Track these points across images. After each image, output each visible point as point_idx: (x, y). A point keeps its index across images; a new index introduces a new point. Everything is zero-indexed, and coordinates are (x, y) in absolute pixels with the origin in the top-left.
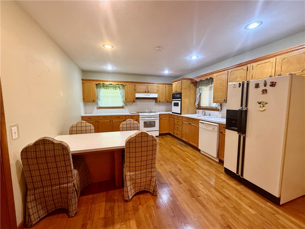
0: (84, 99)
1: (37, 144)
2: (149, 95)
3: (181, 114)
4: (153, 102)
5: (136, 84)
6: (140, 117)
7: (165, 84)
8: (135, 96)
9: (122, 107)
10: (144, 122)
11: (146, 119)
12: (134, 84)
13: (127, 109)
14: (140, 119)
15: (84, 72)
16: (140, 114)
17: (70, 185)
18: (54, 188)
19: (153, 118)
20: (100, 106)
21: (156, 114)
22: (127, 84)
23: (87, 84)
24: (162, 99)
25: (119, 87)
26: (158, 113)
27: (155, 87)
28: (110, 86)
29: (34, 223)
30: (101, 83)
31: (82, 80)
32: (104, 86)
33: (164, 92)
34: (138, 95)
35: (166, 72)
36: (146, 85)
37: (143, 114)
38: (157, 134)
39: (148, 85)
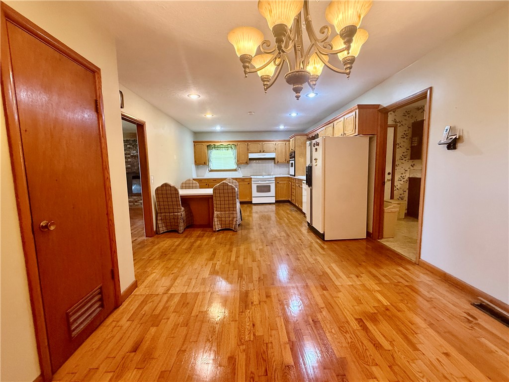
0: (195, 162)
1: (162, 186)
2: (265, 155)
3: (295, 176)
4: (272, 164)
5: (249, 143)
6: (252, 180)
7: (284, 141)
8: (248, 157)
9: (235, 170)
10: (257, 186)
11: (260, 182)
12: (246, 143)
13: (240, 172)
14: (252, 182)
15: (195, 134)
16: (252, 177)
17: (179, 214)
18: (171, 214)
19: (267, 182)
20: (212, 169)
21: (271, 176)
22: (239, 143)
23: (199, 146)
24: (281, 159)
25: (231, 147)
26: (274, 176)
27: (271, 145)
28: (222, 146)
29: (161, 232)
30: (212, 144)
31: (194, 142)
32: (215, 147)
33: (284, 150)
34: (251, 156)
35: (282, 127)
36: (261, 143)
37: (255, 177)
38: (273, 200)
39: (264, 143)
